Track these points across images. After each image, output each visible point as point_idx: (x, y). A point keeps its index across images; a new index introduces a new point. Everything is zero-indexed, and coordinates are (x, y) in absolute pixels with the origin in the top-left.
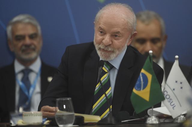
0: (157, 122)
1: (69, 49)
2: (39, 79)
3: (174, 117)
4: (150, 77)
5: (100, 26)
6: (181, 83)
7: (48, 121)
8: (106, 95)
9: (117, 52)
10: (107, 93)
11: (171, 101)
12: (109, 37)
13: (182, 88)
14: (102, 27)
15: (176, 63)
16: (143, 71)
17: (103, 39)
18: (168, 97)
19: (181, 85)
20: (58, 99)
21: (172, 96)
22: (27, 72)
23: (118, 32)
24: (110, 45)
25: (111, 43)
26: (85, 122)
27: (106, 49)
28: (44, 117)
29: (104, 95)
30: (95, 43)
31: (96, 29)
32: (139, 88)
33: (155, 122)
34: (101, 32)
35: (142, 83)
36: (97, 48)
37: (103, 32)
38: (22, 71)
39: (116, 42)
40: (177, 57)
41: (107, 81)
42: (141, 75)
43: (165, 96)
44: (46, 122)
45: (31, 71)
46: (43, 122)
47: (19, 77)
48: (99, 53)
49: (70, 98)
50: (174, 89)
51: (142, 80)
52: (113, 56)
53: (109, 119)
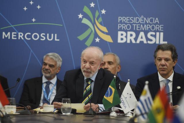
0: (116, 115)
1: (67, 72)
2: (55, 87)
3: (125, 113)
4: (113, 90)
5: (84, 58)
6: (130, 94)
7: (57, 111)
8: (89, 97)
9: (93, 73)
10: (89, 96)
11: (124, 104)
12: (88, 64)
13: (130, 97)
14: (85, 59)
15: (128, 84)
16: (110, 86)
17: (85, 65)
18: (123, 102)
19: (130, 96)
20: (63, 99)
21: (125, 102)
22: (48, 83)
23: (93, 62)
24: (89, 68)
25: (89, 67)
26: (77, 112)
27: (87, 71)
28: (55, 108)
29: (88, 97)
30: (81, 69)
31: (82, 60)
32: (107, 96)
33: (115, 115)
34: (84, 62)
35: (109, 93)
36: (82, 71)
37: (85, 62)
38: (46, 82)
39: (92, 67)
40: (129, 80)
41: (90, 89)
42: (109, 88)
43: (121, 101)
44: (56, 111)
45: (51, 83)
46: (54, 111)
47: (44, 85)
48: (84, 74)
49: (70, 99)
50: (126, 98)
51: (109, 91)
52: (91, 75)
53: (90, 112)
